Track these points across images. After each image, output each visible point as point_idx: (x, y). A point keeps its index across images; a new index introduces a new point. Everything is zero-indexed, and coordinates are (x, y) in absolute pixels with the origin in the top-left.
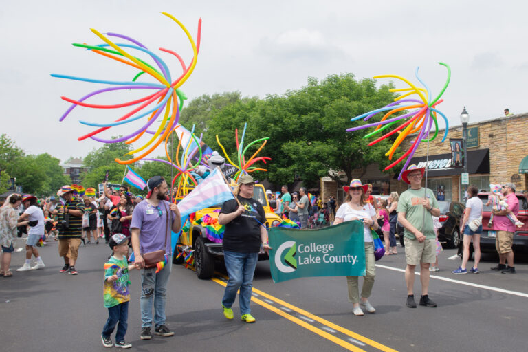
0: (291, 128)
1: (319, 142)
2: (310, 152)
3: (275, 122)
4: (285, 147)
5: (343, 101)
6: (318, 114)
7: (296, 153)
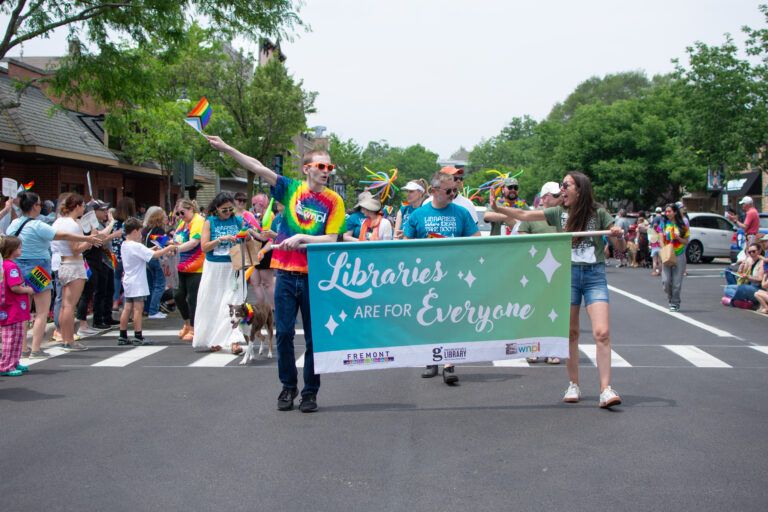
0: (606, 146)
1: (628, 160)
2: (619, 170)
3: (591, 141)
4: (594, 166)
5: (649, 119)
6: (629, 132)
7: (604, 172)
